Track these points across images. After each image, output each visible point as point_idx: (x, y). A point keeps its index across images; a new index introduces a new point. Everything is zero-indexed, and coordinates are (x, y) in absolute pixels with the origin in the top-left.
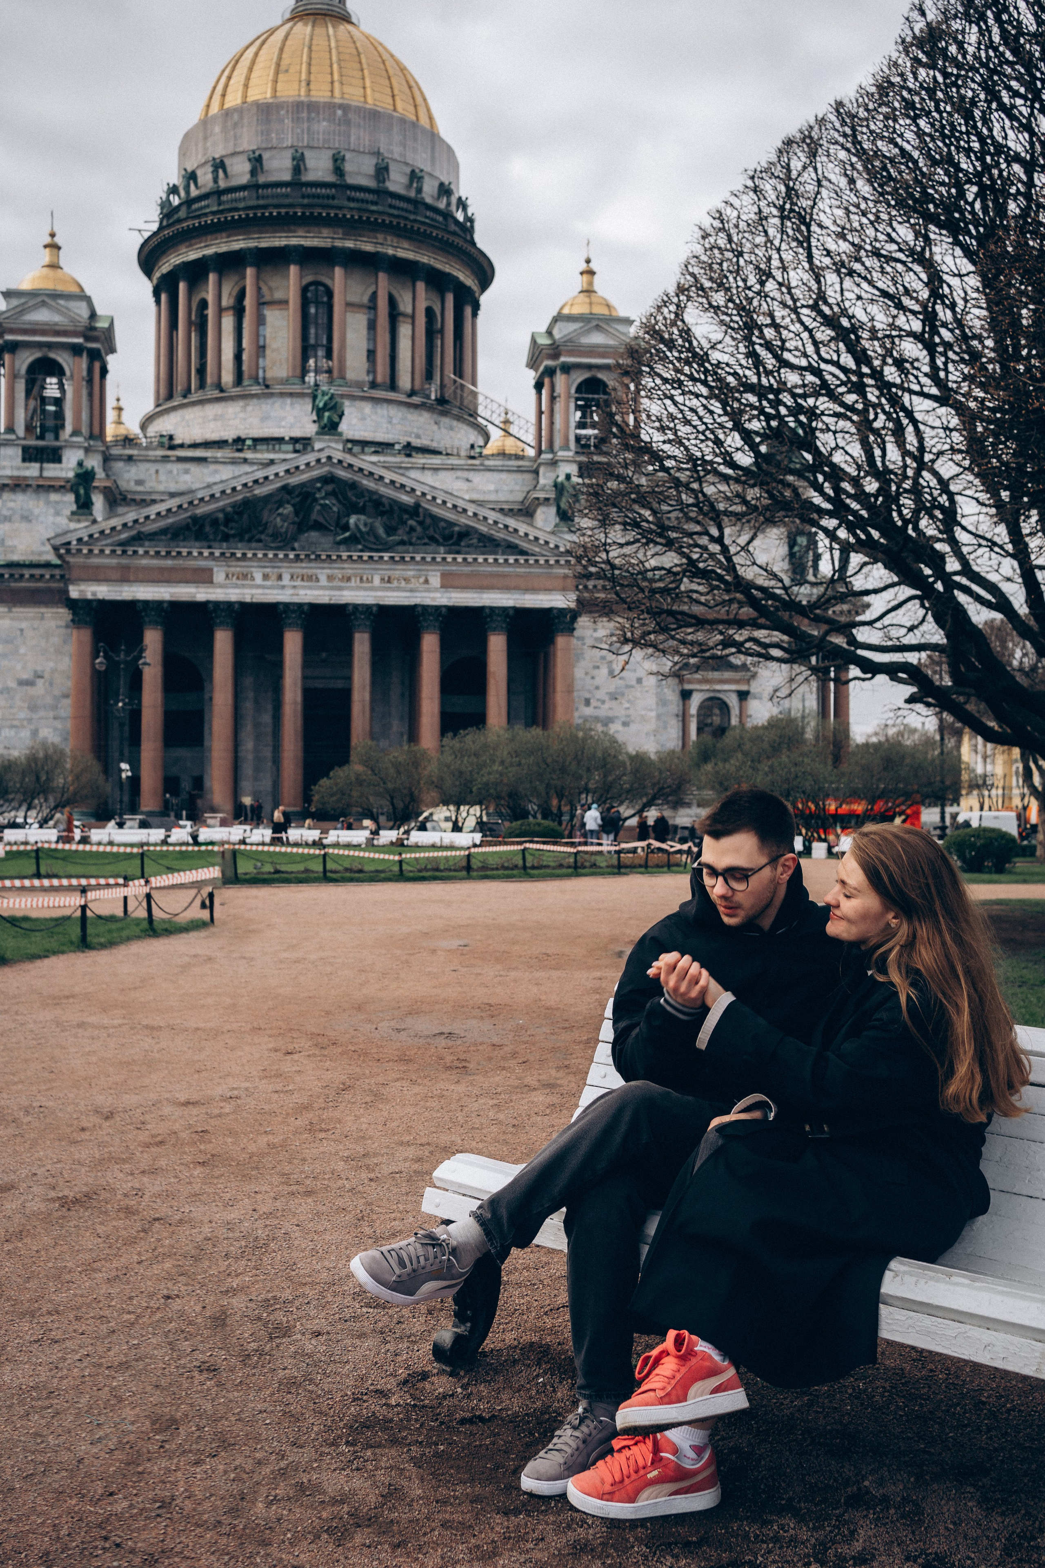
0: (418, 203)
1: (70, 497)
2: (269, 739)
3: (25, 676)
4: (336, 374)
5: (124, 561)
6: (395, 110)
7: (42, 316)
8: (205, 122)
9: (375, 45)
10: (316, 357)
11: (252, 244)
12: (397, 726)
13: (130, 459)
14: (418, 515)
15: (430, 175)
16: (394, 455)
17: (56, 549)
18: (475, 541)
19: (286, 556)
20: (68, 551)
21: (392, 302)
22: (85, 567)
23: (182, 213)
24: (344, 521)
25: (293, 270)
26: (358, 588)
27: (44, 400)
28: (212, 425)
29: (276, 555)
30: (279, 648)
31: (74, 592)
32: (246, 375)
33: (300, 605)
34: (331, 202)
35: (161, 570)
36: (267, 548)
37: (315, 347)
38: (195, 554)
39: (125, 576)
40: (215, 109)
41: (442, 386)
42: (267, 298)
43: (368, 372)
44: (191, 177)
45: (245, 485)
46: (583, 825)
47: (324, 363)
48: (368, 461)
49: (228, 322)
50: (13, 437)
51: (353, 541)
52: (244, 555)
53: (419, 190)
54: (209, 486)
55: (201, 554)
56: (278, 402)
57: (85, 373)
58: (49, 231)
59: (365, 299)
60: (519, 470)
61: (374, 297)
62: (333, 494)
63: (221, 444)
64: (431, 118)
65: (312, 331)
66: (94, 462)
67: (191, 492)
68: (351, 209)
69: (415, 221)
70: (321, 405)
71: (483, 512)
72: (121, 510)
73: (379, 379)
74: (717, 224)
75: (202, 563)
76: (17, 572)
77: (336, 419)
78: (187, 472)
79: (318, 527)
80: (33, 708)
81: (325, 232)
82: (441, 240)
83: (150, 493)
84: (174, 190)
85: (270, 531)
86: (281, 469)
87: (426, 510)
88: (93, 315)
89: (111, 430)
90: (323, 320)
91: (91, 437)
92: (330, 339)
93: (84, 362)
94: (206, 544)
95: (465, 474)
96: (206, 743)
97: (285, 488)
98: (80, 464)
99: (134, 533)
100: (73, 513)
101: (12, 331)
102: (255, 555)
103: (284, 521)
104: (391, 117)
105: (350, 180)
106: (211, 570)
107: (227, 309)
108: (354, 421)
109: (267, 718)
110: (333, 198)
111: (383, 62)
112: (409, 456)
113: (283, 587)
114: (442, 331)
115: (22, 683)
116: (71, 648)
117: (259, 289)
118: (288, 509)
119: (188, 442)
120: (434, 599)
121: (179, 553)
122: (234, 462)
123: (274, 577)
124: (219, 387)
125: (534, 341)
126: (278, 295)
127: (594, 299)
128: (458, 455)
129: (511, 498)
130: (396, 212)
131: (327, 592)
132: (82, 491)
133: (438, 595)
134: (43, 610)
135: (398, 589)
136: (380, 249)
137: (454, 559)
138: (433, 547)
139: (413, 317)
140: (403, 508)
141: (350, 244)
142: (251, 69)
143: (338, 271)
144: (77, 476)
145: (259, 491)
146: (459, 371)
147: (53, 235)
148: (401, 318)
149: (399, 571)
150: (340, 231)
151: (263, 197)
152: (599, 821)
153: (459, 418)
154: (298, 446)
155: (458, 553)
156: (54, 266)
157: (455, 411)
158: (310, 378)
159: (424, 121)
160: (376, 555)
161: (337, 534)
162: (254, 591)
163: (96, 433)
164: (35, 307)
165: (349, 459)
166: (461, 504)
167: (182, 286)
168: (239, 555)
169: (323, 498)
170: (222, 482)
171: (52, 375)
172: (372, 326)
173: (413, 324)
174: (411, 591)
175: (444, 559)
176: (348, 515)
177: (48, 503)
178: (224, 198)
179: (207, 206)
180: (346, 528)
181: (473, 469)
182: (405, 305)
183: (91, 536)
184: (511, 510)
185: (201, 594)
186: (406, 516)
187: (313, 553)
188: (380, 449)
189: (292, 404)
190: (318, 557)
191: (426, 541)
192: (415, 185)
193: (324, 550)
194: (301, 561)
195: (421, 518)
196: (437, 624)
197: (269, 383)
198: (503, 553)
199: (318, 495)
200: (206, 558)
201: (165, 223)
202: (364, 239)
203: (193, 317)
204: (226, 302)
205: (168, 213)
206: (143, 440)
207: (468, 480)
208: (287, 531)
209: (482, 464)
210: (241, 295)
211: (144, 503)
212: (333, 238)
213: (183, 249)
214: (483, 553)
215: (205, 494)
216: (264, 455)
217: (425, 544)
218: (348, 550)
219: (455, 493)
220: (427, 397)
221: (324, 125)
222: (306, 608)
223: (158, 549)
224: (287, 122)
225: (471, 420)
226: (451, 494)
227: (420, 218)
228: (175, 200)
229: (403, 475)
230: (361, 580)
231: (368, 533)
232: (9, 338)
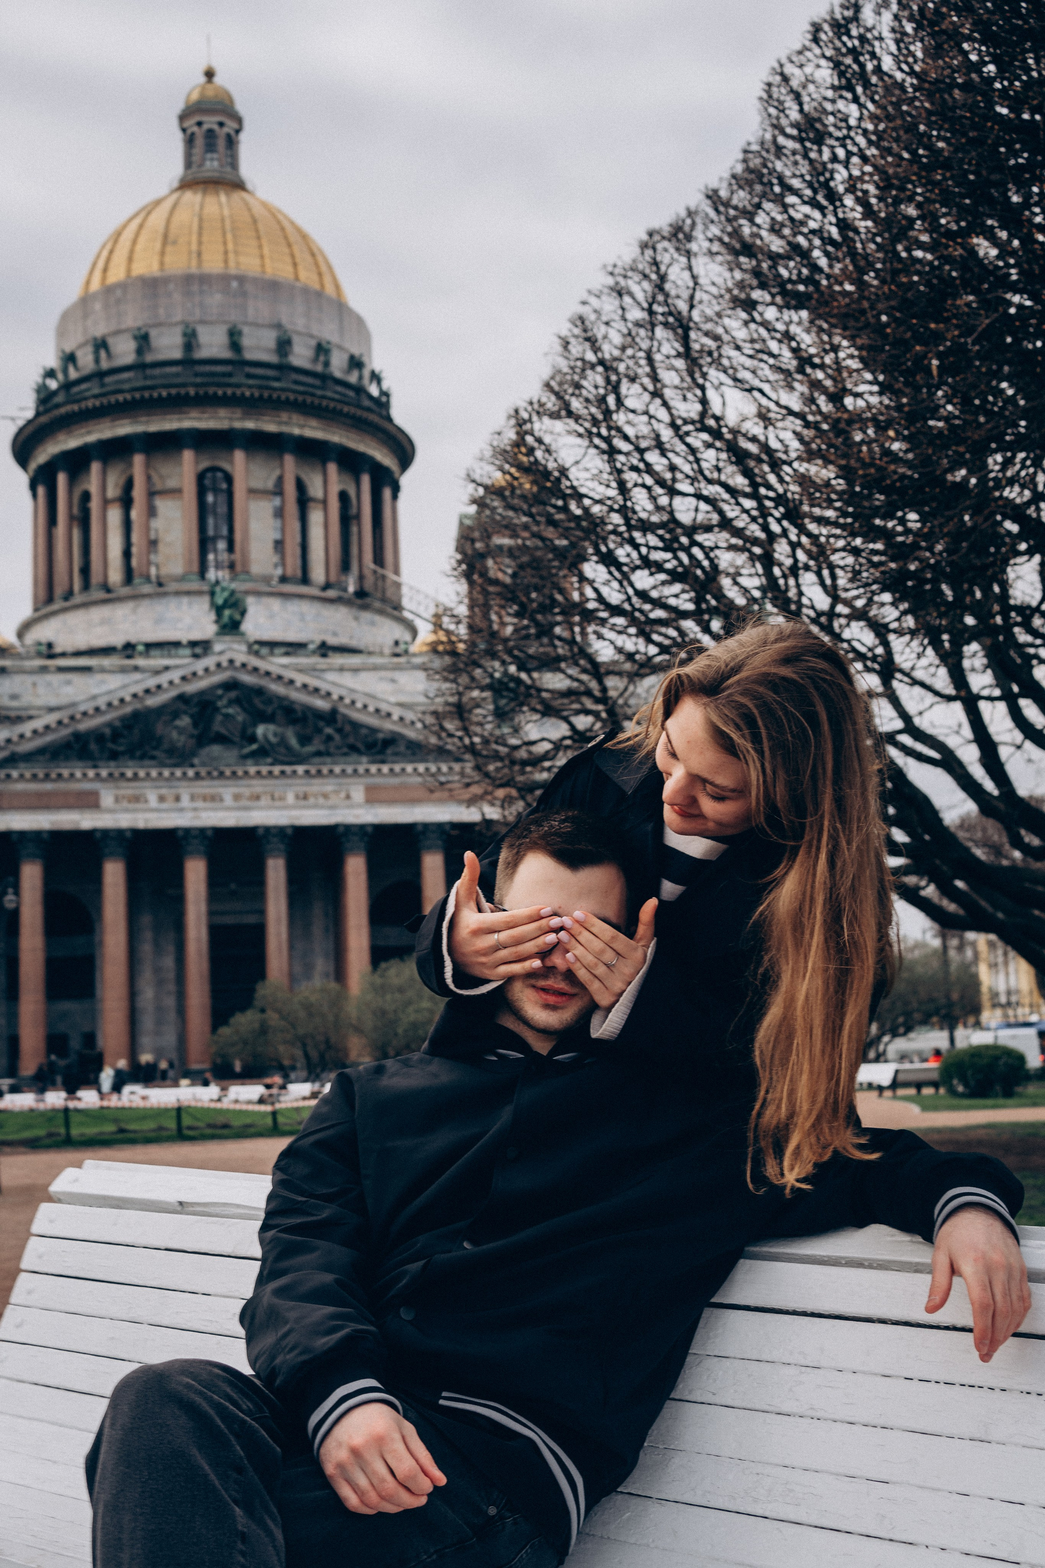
0: (326, 378)
2: (172, 987)
4: (239, 568)
6: (297, 278)
8: (85, 300)
9: (272, 212)
10: (215, 551)
11: (139, 428)
12: (322, 964)
13: (3, 671)
14: (336, 722)
15: (341, 348)
16: (307, 656)
18: (402, 748)
19: (184, 774)
21: (301, 486)
23: (60, 399)
25: (188, 455)
26: (269, 808)
28: (99, 630)
29: (172, 774)
30: (180, 880)
32: (136, 573)
33: (202, 831)
34: (227, 380)
35: (39, 796)
36: (163, 765)
37: (215, 539)
38: (78, 774)
40: (95, 285)
41: (361, 578)
42: (159, 486)
43: (276, 566)
44: (70, 359)
45: (135, 696)
47: (224, 556)
48: (278, 663)
49: (115, 515)
51: (263, 753)
52: (136, 775)
53: (327, 364)
54: (94, 697)
55: (85, 775)
56: (174, 602)
59: (270, 484)
61: (280, 483)
62: (237, 701)
63: (107, 651)
64: (337, 287)
65: (211, 521)
67: (73, 705)
68: (250, 387)
69: (323, 397)
70: (220, 601)
71: (410, 716)
73: (290, 572)
75: (87, 786)
77: (237, 617)
78: (69, 683)
79: (222, 739)
81: (222, 412)
82: (353, 417)
83: (26, 709)
84: (50, 374)
85: (166, 746)
86: (175, 676)
87: (345, 715)
90: (222, 509)
92: (231, 530)
94: (90, 763)
95: (389, 674)
96: (99, 994)
97: (182, 698)
99: (6, 753)
102: (148, 774)
103: (181, 734)
104: (292, 288)
105: (249, 355)
106: (95, 794)
107: (113, 501)
108: (262, 620)
109: (169, 962)
110: (230, 375)
111: (283, 229)
112: (324, 655)
113: (182, 810)
114: (358, 517)
117: (149, 478)
118: (185, 721)
119: (70, 649)
120: (357, 816)
121: (60, 776)
122: (123, 670)
123: (171, 798)
124: (106, 588)
125: (461, 523)
126: (171, 483)
128: (381, 654)
130: (301, 388)
131: (234, 814)
133: (362, 811)
135: (316, 806)
136: (285, 429)
137: (379, 770)
138: (354, 757)
139: (324, 502)
140: (318, 715)
141: (250, 425)
142: (135, 241)
143: (239, 456)
145: (152, 702)
146: (379, 558)
148: (311, 505)
149: (317, 786)
150: (239, 411)
151: (153, 377)
153: (381, 612)
154: (198, 650)
155: (383, 762)
157: (377, 604)
158: (212, 574)
159: (330, 290)
160: (288, 769)
161: (242, 747)
162: (148, 816)
165: (254, 662)
166: (384, 707)
167: (61, 479)
168: (129, 773)
169: (226, 707)
170: (109, 692)
172: (279, 513)
173: (326, 510)
174: (332, 807)
175: (367, 771)
176: (255, 725)
178: (108, 380)
179: (89, 389)
180: (253, 739)
181: (398, 668)
182: (315, 489)
185: (86, 821)
186: (321, 724)
187: (216, 769)
188: (290, 649)
189: (190, 604)
190: (221, 774)
191: (345, 750)
192: (322, 358)
193: (228, 765)
194: (202, 779)
195: (339, 725)
196: (363, 845)
197: (162, 580)
198: (435, 761)
199: (219, 704)
200: (91, 780)
201: (41, 409)
202: (266, 418)
203: (76, 511)
204: (112, 492)
205: (45, 398)
206: (21, 650)
207: (393, 681)
208: (184, 746)
209: (408, 662)
210: (129, 485)
211: (19, 720)
212: (231, 419)
213: (61, 437)
214: (412, 762)
215: (89, 707)
216: (157, 661)
217: (345, 754)
218: (256, 764)
219: (380, 696)
220: (345, 590)
221: (218, 297)
222: (209, 833)
223: (35, 771)
224: (177, 297)
225: (396, 613)
226: (373, 697)
227: (329, 394)
228: (53, 385)
229: (318, 678)
230: (273, 798)
231: (279, 744)
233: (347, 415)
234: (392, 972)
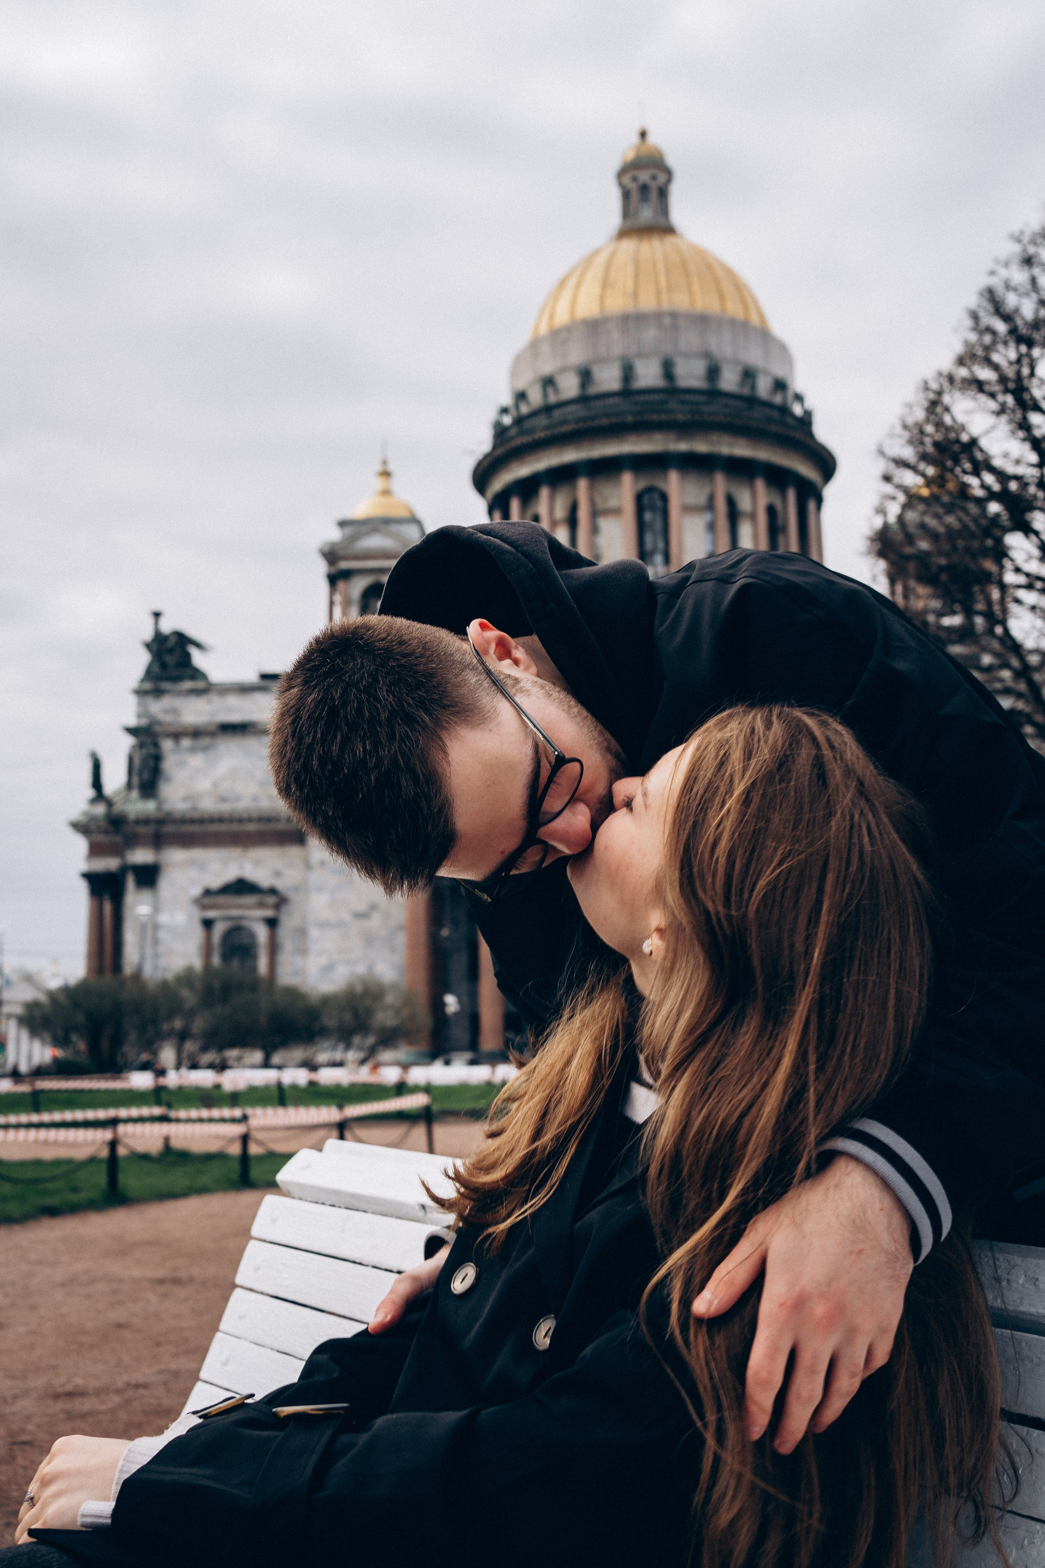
0: (752, 401)
3: (361, 907)
6: (724, 310)
7: (374, 542)
8: (535, 345)
9: (701, 254)
11: (584, 455)
15: (766, 372)
21: (731, 503)
23: (513, 432)
25: (627, 478)
34: (663, 407)
37: (652, 553)
40: (544, 329)
42: (602, 507)
44: (521, 396)
53: (753, 387)
59: (703, 501)
61: (711, 499)
64: (762, 316)
65: (648, 538)
68: (682, 412)
69: (748, 418)
80: (369, 940)
81: (658, 437)
82: (777, 435)
84: (504, 411)
90: (659, 525)
92: (666, 546)
101: (347, 559)
104: (720, 320)
105: (682, 384)
107: (560, 522)
110: (666, 402)
111: (712, 270)
114: (784, 529)
115: (357, 915)
117: (592, 500)
126: (613, 503)
130: (728, 411)
136: (717, 449)
139: (753, 516)
141: (683, 446)
142: (578, 287)
143: (674, 476)
147: (385, 463)
148: (741, 518)
150: (673, 434)
151: (596, 408)
156: (386, 492)
159: (755, 320)
164: (369, 534)
167: (515, 503)
172: (711, 527)
173: (754, 523)
178: (556, 413)
179: (538, 422)
182: (744, 502)
192: (749, 383)
201: (498, 443)
202: (698, 440)
204: (560, 513)
205: (500, 432)
210: (574, 509)
212: (666, 442)
213: (514, 466)
221: (652, 333)
224: (616, 335)
227: (756, 415)
228: (507, 420)
232: (344, 565)
233: (773, 434)
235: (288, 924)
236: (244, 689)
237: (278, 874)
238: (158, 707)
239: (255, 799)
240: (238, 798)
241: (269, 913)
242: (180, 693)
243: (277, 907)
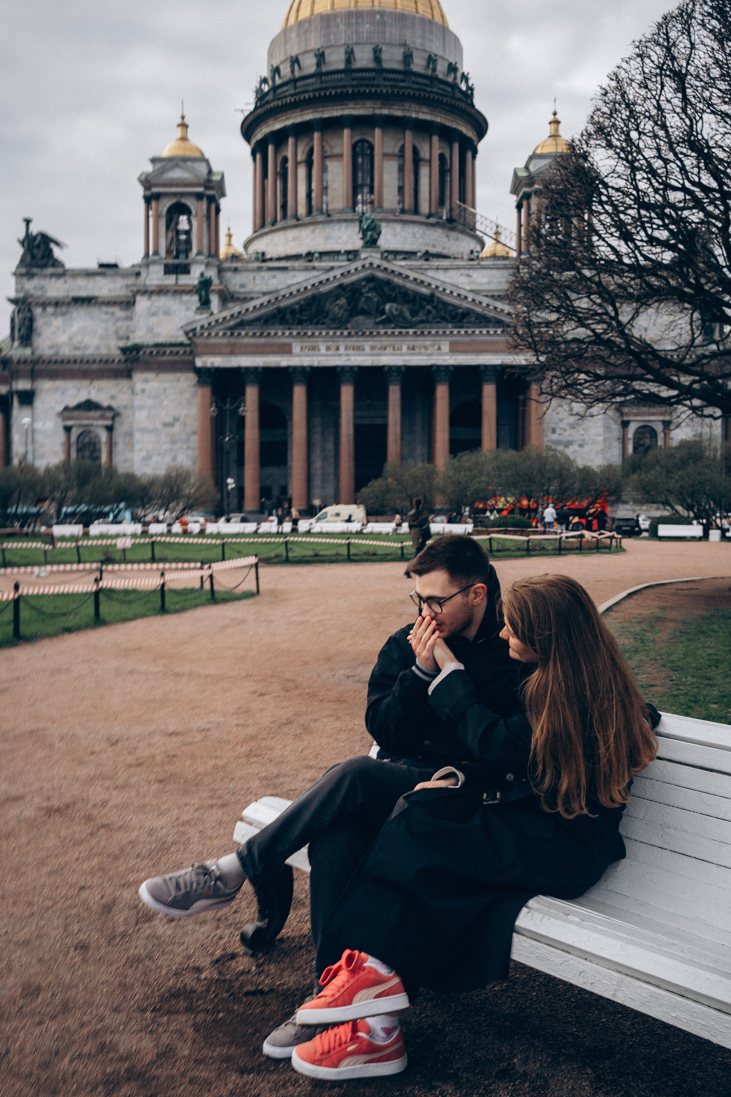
0: (433, 79)
1: (196, 298)
2: (332, 460)
3: (168, 419)
4: (376, 204)
5: (232, 340)
6: (417, 12)
7: (176, 174)
8: (286, 31)
10: (362, 193)
11: (318, 115)
12: (419, 450)
13: (236, 270)
14: (433, 301)
15: (443, 58)
16: (417, 260)
17: (187, 333)
18: (473, 319)
19: (342, 333)
20: (195, 335)
21: (415, 151)
22: (206, 345)
23: (270, 97)
24: (382, 307)
25: (346, 132)
26: (392, 354)
27: (178, 232)
28: (292, 244)
29: (335, 333)
30: (337, 397)
31: (199, 363)
32: (314, 208)
33: (352, 368)
34: (372, 82)
35: (257, 346)
36: (329, 328)
37: (362, 186)
38: (279, 333)
39: (233, 350)
40: (292, 20)
41: (451, 210)
42: (329, 153)
43: (399, 202)
44: (276, 71)
45: (313, 285)
46: (543, 518)
47: (368, 197)
48: (399, 265)
49: (302, 172)
50: (157, 258)
51: (389, 321)
52: (313, 334)
53: (434, 70)
54: (289, 287)
55: (283, 334)
56: (336, 226)
57: (205, 212)
58: (180, 115)
59: (397, 150)
60: (505, 267)
61: (403, 148)
62: (374, 289)
63: (297, 257)
64: (443, 16)
65: (360, 175)
66: (212, 273)
67: (277, 291)
68: (386, 86)
69: (431, 92)
70: (365, 227)
71: (479, 298)
72: (230, 305)
73: (407, 206)
74: (614, 84)
75: (284, 340)
76: (162, 350)
77: (375, 236)
78: (274, 277)
79: (364, 312)
80: (173, 442)
81: (368, 104)
82: (450, 105)
83: (250, 293)
84: (264, 81)
85: (331, 316)
86: (338, 273)
87: (439, 298)
88: (210, 172)
89: (223, 251)
90: (367, 167)
91: (210, 255)
92: (372, 180)
93: (204, 204)
94: (287, 327)
95: (467, 272)
96: (289, 463)
97: (341, 286)
98: (202, 275)
99: (238, 320)
100: (198, 309)
101: (157, 185)
102: (320, 333)
103: (340, 309)
104: (414, 17)
105: (386, 65)
106: (289, 345)
107: (301, 162)
108: (389, 237)
109: (330, 446)
110: (374, 79)
112: (427, 260)
113: (340, 355)
114: (450, 170)
115: (166, 425)
116: (197, 401)
117: (323, 147)
118: (343, 301)
119: (275, 256)
120: (444, 360)
121: (269, 334)
122: (306, 269)
123: (334, 348)
124: (296, 217)
125: (515, 174)
126: (336, 151)
127: (559, 142)
128: (462, 258)
129: (499, 287)
130: (418, 87)
131: (371, 358)
132: (203, 293)
133: (447, 357)
134: (178, 375)
135: (419, 354)
136: (407, 114)
137: (459, 332)
138: (443, 324)
139: (430, 161)
140: (423, 297)
141: (385, 112)
143: (377, 132)
144: (200, 283)
145: (323, 289)
146: (463, 198)
147: (183, 117)
148: (422, 163)
149: (420, 342)
150: (379, 102)
151: (325, 82)
152: (555, 516)
153: (463, 232)
154: (351, 257)
155: (461, 327)
156: (184, 139)
157: (460, 227)
158: (359, 208)
159: (438, 19)
160: (404, 331)
161: (376, 317)
162: (320, 358)
163: (213, 253)
164: (172, 168)
165: (385, 264)
166: (463, 293)
167: (271, 148)
168: (310, 333)
169: (367, 292)
170: (298, 283)
171: (183, 213)
172: (401, 169)
173: (430, 166)
174: (429, 355)
175: (451, 332)
176: (384, 304)
177: (181, 302)
178: (299, 84)
179: (287, 91)
180: (383, 312)
181: (472, 268)
182: (424, 153)
183: (210, 324)
184: (499, 296)
185: (283, 361)
186: (424, 303)
187: (361, 330)
188: (407, 256)
189: (346, 227)
190: (364, 334)
191: (439, 320)
192: (431, 66)
193: (367, 329)
194: (353, 336)
195: (435, 304)
196: (447, 378)
197: (330, 213)
198: (493, 327)
199: (363, 290)
200: (287, 337)
201: (259, 104)
202: (395, 107)
203: (278, 169)
204: (301, 157)
205: (260, 97)
206: (245, 256)
207: (469, 276)
208: (342, 316)
209: (479, 264)
210: (310, 152)
211: (245, 300)
212: (374, 108)
213: (271, 122)
214: (479, 327)
215: (286, 292)
216: (327, 264)
217: (438, 322)
218: (385, 328)
219: (460, 285)
220: (441, 218)
221: (368, 26)
222: (356, 369)
223: (255, 331)
224: (342, 27)
225: (472, 232)
226: (457, 287)
227: (435, 90)
228: (266, 88)
229: (422, 274)
230: (394, 348)
231: (398, 316)
232: (155, 190)
233: (446, 104)
234: (465, 458)
235: (120, 430)
236: (89, 274)
237: (113, 397)
238: (31, 285)
239: (97, 347)
240: (86, 347)
241: (109, 423)
242: (45, 276)
243: (113, 418)
